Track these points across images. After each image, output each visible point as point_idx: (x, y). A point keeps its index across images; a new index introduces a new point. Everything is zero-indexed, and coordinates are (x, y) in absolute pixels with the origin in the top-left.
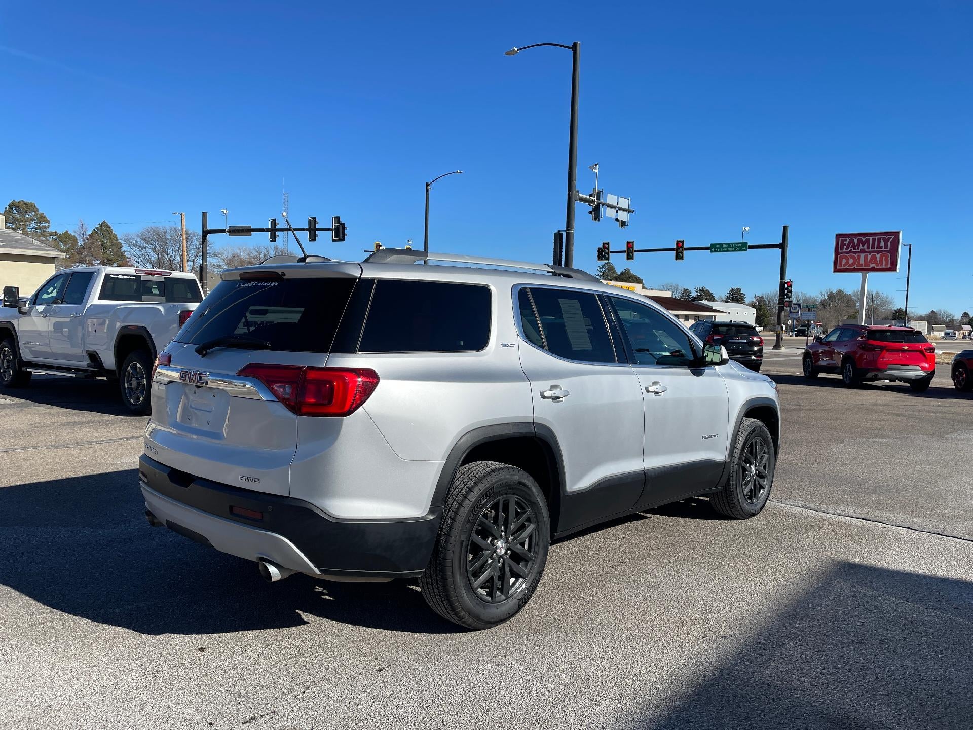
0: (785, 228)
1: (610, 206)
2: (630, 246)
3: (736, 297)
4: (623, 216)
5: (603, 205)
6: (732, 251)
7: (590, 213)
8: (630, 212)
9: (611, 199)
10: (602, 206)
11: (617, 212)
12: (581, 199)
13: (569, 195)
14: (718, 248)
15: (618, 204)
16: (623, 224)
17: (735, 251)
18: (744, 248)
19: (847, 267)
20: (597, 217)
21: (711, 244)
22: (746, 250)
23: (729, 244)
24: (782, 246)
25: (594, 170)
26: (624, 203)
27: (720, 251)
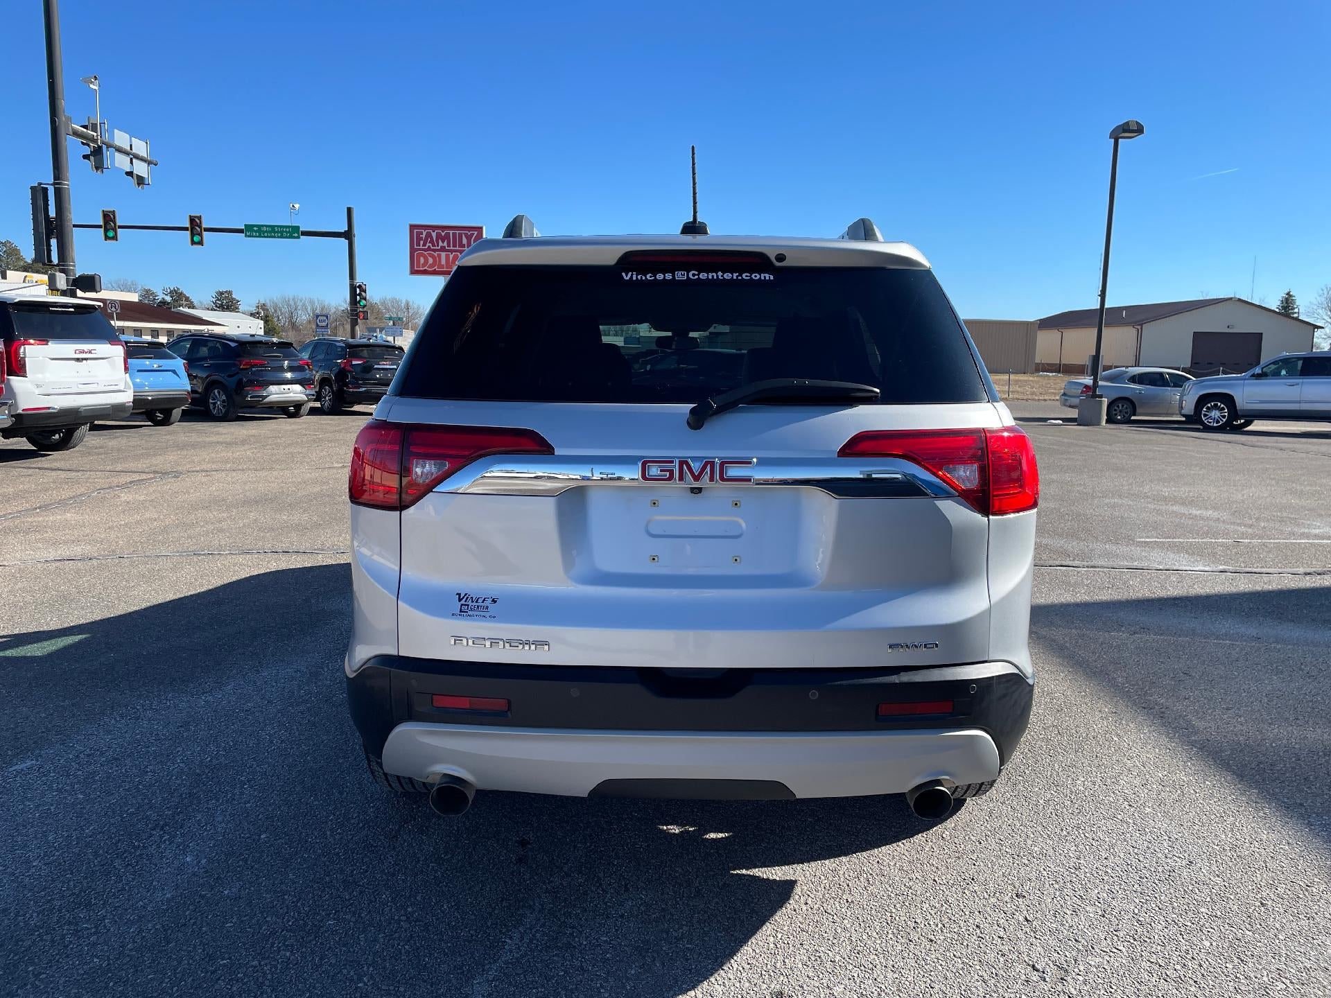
0: (349, 210)
1: (120, 150)
2: (109, 218)
3: (226, 303)
4: (141, 169)
5: (109, 146)
6: (278, 237)
7: (86, 157)
8: (149, 163)
9: (121, 139)
10: (107, 148)
11: (131, 159)
12: (76, 133)
13: (53, 122)
14: (256, 231)
15: (131, 149)
16: (141, 181)
17: (282, 237)
18: (296, 235)
19: (426, 268)
20: (99, 166)
21: (245, 225)
22: (298, 237)
23: (273, 227)
24: (348, 235)
25: (91, 86)
26: (140, 148)
27: (260, 236)
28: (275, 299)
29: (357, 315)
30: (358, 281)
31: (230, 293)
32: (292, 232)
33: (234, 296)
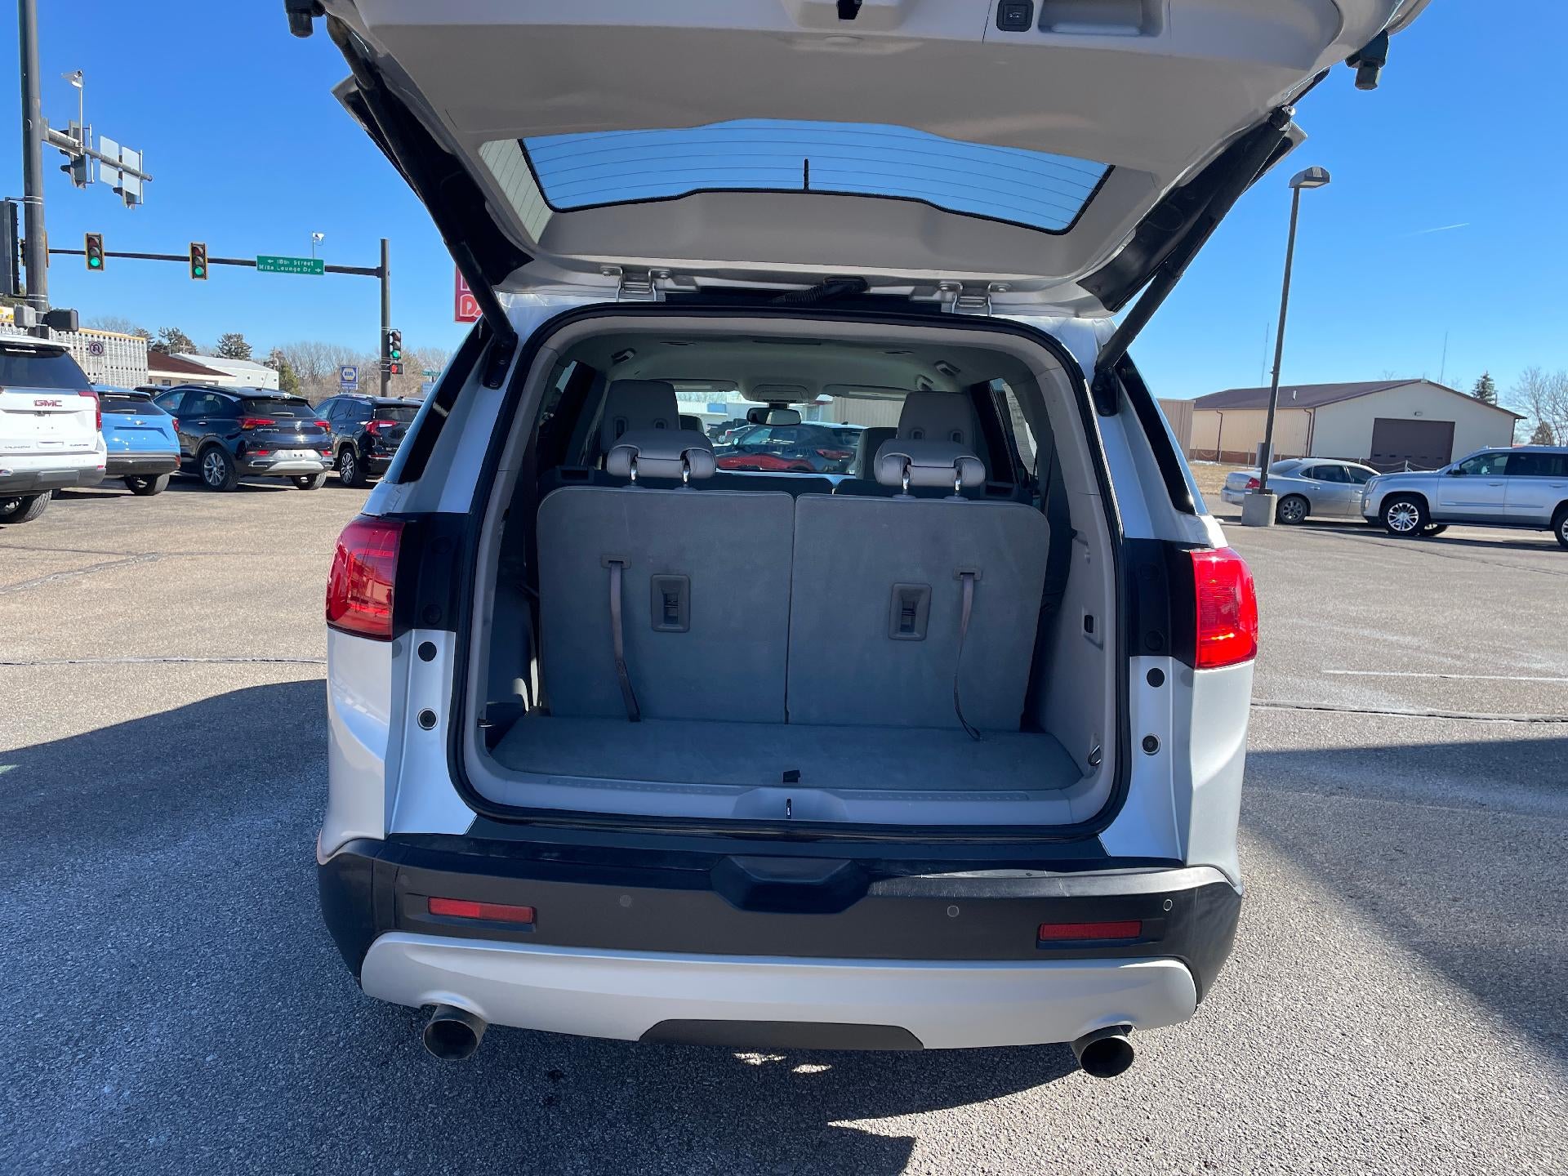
0: (383, 242)
1: (105, 161)
2: (93, 243)
3: (235, 350)
4: (131, 185)
5: (93, 156)
6: (297, 272)
7: (65, 168)
8: (142, 178)
9: (108, 147)
10: (91, 158)
11: (120, 173)
12: (52, 139)
13: (26, 125)
14: (271, 265)
15: (121, 160)
16: (131, 199)
17: (302, 272)
18: (319, 270)
19: (473, 315)
20: (80, 180)
21: (258, 257)
22: (321, 273)
23: (291, 260)
24: (381, 272)
25: (74, 83)
26: (132, 159)
27: (274, 271)
28: (294, 347)
29: (389, 368)
30: (390, 329)
31: (239, 337)
32: (316, 267)
33: (244, 341)
